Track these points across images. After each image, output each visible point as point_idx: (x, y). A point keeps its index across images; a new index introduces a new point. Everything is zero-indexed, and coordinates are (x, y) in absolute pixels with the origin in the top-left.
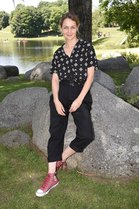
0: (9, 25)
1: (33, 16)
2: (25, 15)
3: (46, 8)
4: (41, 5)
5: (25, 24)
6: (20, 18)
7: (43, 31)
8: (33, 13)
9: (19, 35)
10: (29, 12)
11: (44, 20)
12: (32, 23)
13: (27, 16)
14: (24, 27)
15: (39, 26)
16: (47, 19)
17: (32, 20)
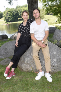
0: (3, 17)
1: (13, 12)
2: (10, 12)
3: (20, 8)
4: (17, 7)
5: (10, 16)
6: (8, 14)
7: (18, 19)
8: (14, 11)
9: (7, 21)
10: (12, 11)
11: (19, 14)
12: (13, 15)
13: (11, 13)
14: (10, 18)
15: (17, 17)
16: (20, 13)
17: (13, 14)
